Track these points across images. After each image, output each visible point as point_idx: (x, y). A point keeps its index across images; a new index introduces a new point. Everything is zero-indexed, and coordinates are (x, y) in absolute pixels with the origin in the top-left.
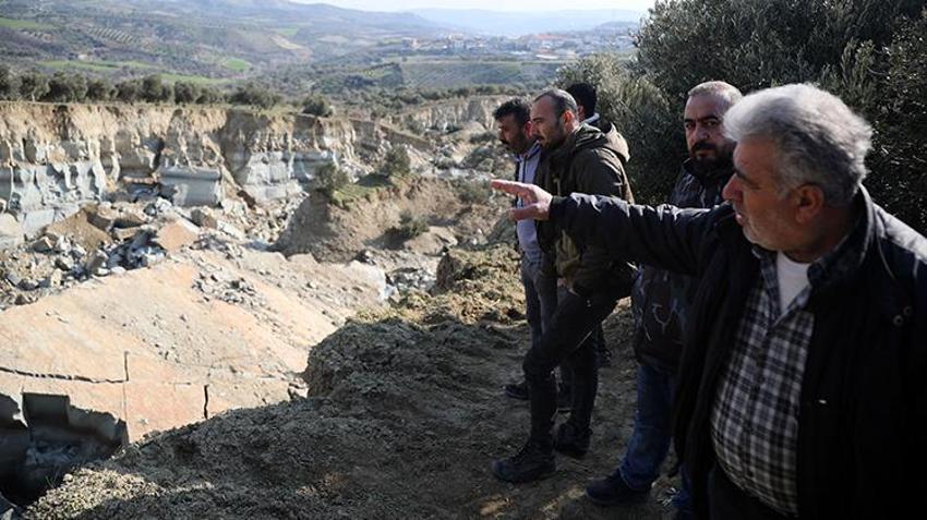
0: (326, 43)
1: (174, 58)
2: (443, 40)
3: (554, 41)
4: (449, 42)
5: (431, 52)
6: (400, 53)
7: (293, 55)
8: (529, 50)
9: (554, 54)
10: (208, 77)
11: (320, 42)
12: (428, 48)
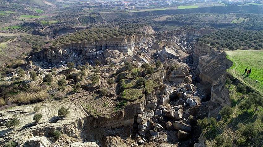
0: (58, 2)
1: (20, 10)
2: (98, 3)
3: (128, 3)
4: (100, 4)
5: (96, 7)
6: (88, 7)
7: (51, 7)
8: (122, 6)
9: (129, 7)
10: (34, 15)
11: (56, 2)
12: (94, 5)
